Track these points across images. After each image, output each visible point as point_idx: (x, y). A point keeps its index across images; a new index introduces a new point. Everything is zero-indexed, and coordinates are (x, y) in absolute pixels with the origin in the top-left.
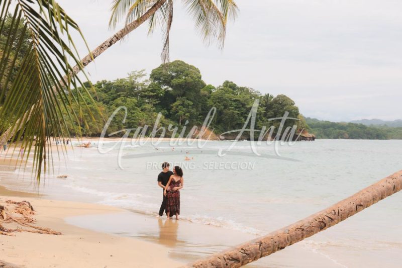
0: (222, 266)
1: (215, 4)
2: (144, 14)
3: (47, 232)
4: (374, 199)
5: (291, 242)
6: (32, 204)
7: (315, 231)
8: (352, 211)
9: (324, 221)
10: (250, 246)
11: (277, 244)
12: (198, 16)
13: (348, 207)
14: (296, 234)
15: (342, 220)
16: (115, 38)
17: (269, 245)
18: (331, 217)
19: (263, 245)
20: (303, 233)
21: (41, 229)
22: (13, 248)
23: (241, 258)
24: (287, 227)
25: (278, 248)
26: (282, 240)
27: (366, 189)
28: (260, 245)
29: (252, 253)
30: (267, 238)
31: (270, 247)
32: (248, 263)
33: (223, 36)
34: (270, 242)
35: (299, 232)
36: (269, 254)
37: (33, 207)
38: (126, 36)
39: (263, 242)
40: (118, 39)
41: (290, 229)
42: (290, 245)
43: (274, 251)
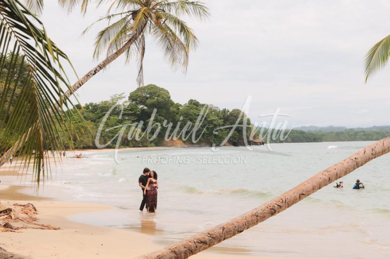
0: (193, 248)
1: (179, 38)
2: (121, 47)
3: (48, 227)
4: (313, 189)
5: (248, 226)
6: (35, 206)
7: (267, 216)
8: (296, 199)
9: (274, 208)
10: (215, 231)
11: (237, 228)
12: (165, 47)
13: (293, 196)
14: (252, 219)
15: (288, 207)
16: (98, 68)
17: (230, 229)
18: (279, 204)
19: (226, 230)
20: (258, 218)
21: (43, 226)
22: (20, 242)
23: (208, 241)
24: (244, 214)
25: (238, 231)
26: (241, 225)
27: (306, 181)
28: (223, 230)
29: (217, 236)
30: (229, 224)
31: (231, 231)
32: (214, 244)
33: (186, 63)
34: (231, 227)
35: (254, 218)
36: (230, 237)
37: (36, 208)
38: (107, 66)
39: (225, 227)
40: (101, 68)
41: (246, 215)
42: (247, 229)
43: (234, 234)
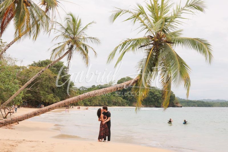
2: (62, 56)
4: (56, 107)
8: (47, 110)
9: (36, 113)
11: (17, 119)
15: (43, 113)
17: (14, 119)
18: (39, 112)
23: (4, 123)
28: (11, 119)
29: (8, 122)
32: (7, 125)
35: (27, 116)
